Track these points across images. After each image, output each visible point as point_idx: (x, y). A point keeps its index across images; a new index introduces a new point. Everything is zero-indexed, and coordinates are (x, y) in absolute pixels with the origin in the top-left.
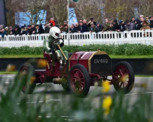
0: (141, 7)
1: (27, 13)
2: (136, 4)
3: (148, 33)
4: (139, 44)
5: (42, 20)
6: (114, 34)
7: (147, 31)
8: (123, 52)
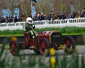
0: (75, 4)
1: (7, 10)
2: (72, 3)
3: (79, 20)
4: (75, 27)
5: (16, 14)
6: (59, 21)
7: (78, 19)
8: (65, 32)
